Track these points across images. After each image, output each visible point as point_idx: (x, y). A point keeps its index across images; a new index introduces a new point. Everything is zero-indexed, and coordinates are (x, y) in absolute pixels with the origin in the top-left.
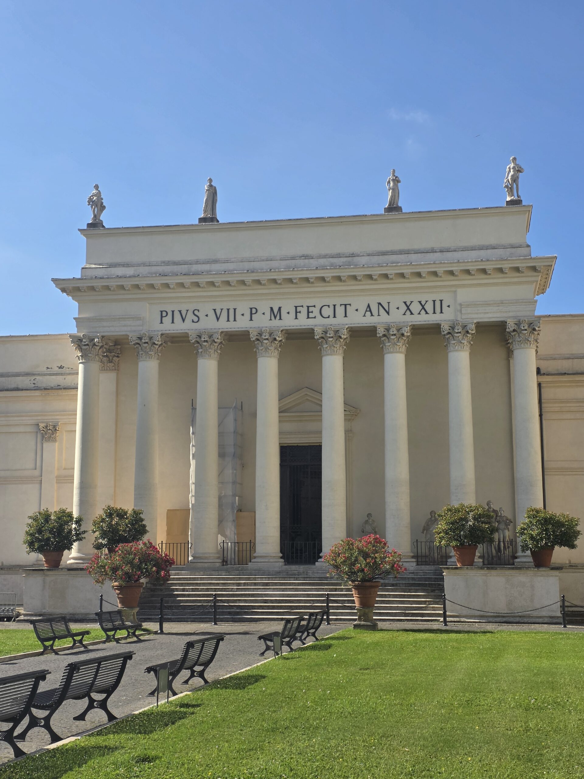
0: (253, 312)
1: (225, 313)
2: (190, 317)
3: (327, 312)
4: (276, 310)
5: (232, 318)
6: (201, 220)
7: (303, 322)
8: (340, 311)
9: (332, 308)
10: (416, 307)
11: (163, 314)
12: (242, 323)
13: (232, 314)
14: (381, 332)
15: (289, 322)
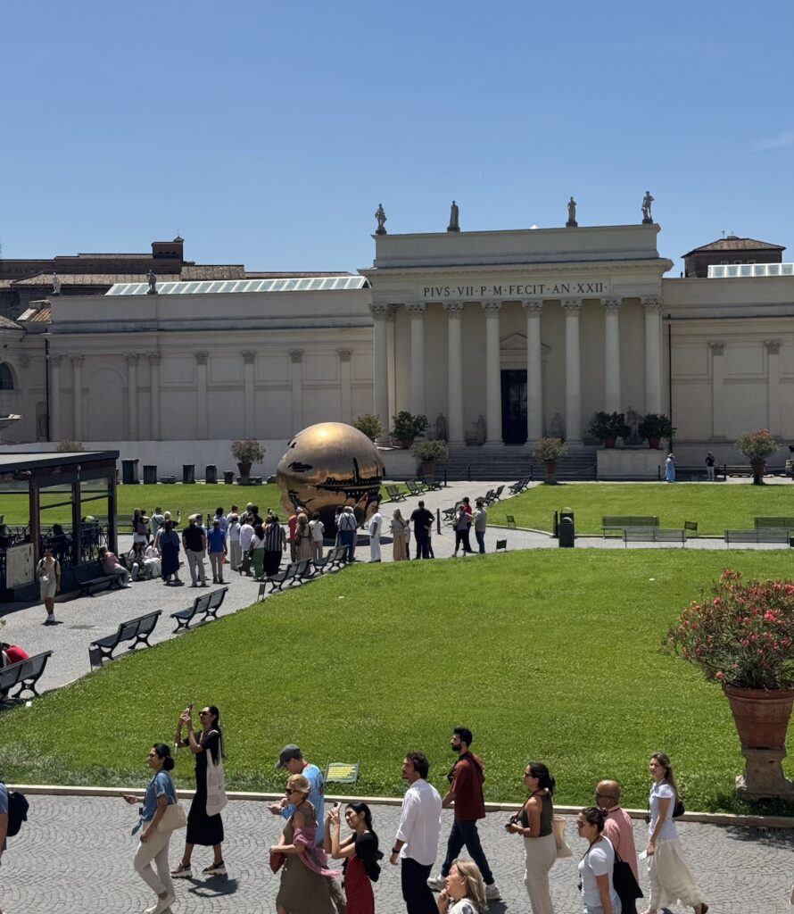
0: (483, 289)
1: (465, 289)
2: (443, 292)
3: (529, 290)
4: (498, 288)
5: (470, 293)
6: (448, 229)
7: (515, 296)
8: (538, 289)
9: (533, 288)
10: (585, 288)
11: (426, 291)
12: (476, 297)
13: (470, 291)
14: (563, 304)
15: (506, 296)
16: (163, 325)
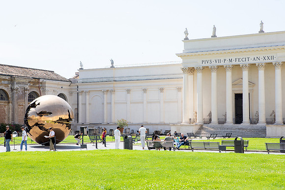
0: (225, 60)
1: (218, 61)
2: (209, 62)
3: (243, 60)
4: (231, 60)
6: (212, 36)
7: (237, 63)
8: (247, 59)
9: (245, 59)
10: (266, 58)
11: (203, 61)
12: (222, 63)
13: (220, 61)
14: (257, 65)
15: (234, 63)
16: (116, 79)
